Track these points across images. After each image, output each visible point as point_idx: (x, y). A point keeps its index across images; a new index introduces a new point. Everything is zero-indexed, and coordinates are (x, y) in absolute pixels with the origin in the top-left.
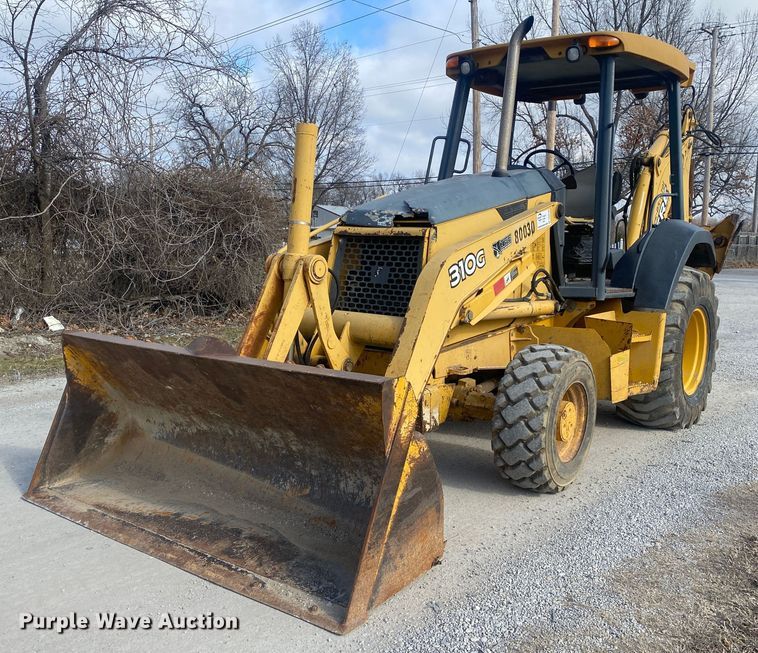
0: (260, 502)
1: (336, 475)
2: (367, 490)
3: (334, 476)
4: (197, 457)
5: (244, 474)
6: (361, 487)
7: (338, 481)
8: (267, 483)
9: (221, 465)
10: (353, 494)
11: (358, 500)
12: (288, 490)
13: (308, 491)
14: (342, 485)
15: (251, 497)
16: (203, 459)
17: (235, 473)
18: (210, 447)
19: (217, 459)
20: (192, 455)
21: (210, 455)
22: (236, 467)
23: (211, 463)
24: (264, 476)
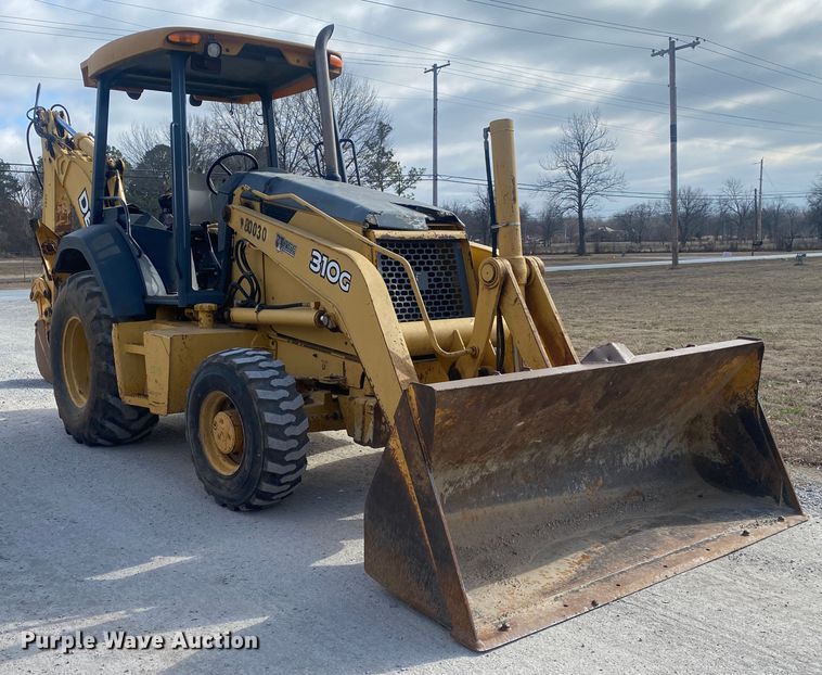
1: (619, 454)
2: (642, 454)
4: (480, 512)
6: (638, 455)
7: (621, 459)
8: (566, 495)
11: (638, 467)
12: (585, 489)
13: (601, 481)
14: (624, 461)
16: (488, 510)
17: (533, 503)
18: (493, 492)
19: (505, 500)
20: (473, 512)
21: (495, 501)
22: (529, 497)
23: (500, 508)
24: (560, 491)
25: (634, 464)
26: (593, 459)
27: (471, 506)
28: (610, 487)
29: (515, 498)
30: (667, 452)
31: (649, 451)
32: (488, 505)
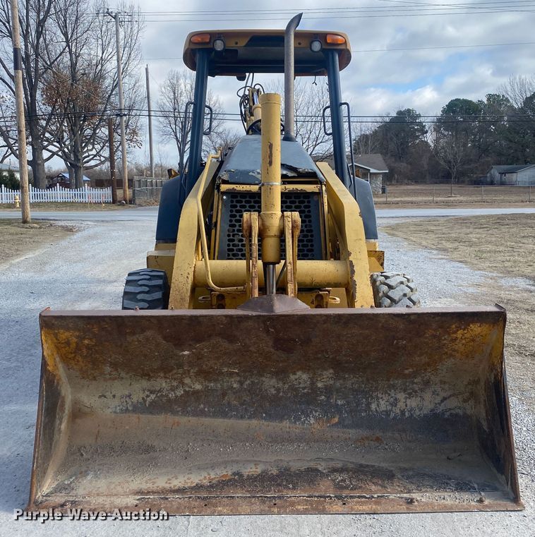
0: (291, 441)
1: (367, 399)
2: (401, 405)
3: (364, 400)
4: (184, 420)
5: (254, 422)
6: (394, 404)
7: (368, 404)
8: (286, 424)
9: (221, 420)
10: (386, 411)
11: (392, 415)
12: (313, 423)
13: (336, 420)
14: (373, 406)
15: (275, 439)
16: (193, 420)
17: (243, 424)
18: (202, 406)
19: (215, 415)
20: (177, 419)
21: (202, 413)
22: (242, 417)
23: (207, 421)
24: (281, 419)
25: (387, 413)
26: (328, 398)
27: (174, 413)
28: (344, 427)
29: (224, 415)
30: (442, 408)
31: (413, 403)
32: (193, 416)
